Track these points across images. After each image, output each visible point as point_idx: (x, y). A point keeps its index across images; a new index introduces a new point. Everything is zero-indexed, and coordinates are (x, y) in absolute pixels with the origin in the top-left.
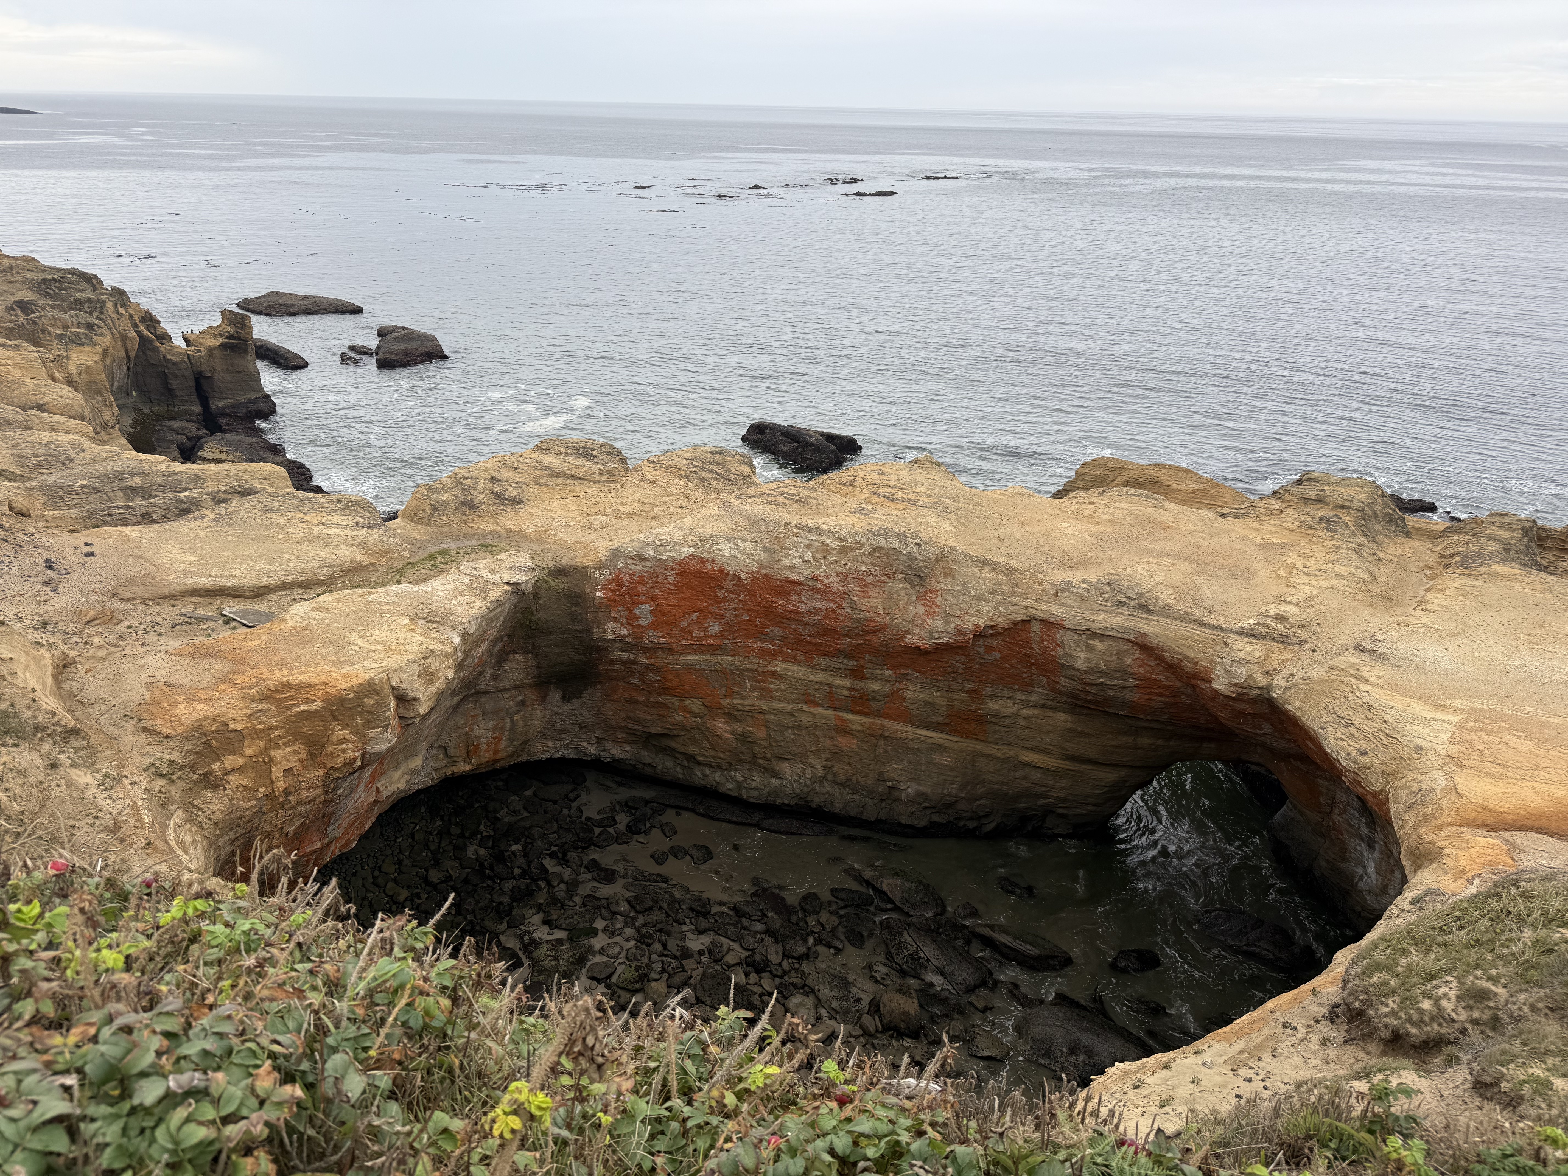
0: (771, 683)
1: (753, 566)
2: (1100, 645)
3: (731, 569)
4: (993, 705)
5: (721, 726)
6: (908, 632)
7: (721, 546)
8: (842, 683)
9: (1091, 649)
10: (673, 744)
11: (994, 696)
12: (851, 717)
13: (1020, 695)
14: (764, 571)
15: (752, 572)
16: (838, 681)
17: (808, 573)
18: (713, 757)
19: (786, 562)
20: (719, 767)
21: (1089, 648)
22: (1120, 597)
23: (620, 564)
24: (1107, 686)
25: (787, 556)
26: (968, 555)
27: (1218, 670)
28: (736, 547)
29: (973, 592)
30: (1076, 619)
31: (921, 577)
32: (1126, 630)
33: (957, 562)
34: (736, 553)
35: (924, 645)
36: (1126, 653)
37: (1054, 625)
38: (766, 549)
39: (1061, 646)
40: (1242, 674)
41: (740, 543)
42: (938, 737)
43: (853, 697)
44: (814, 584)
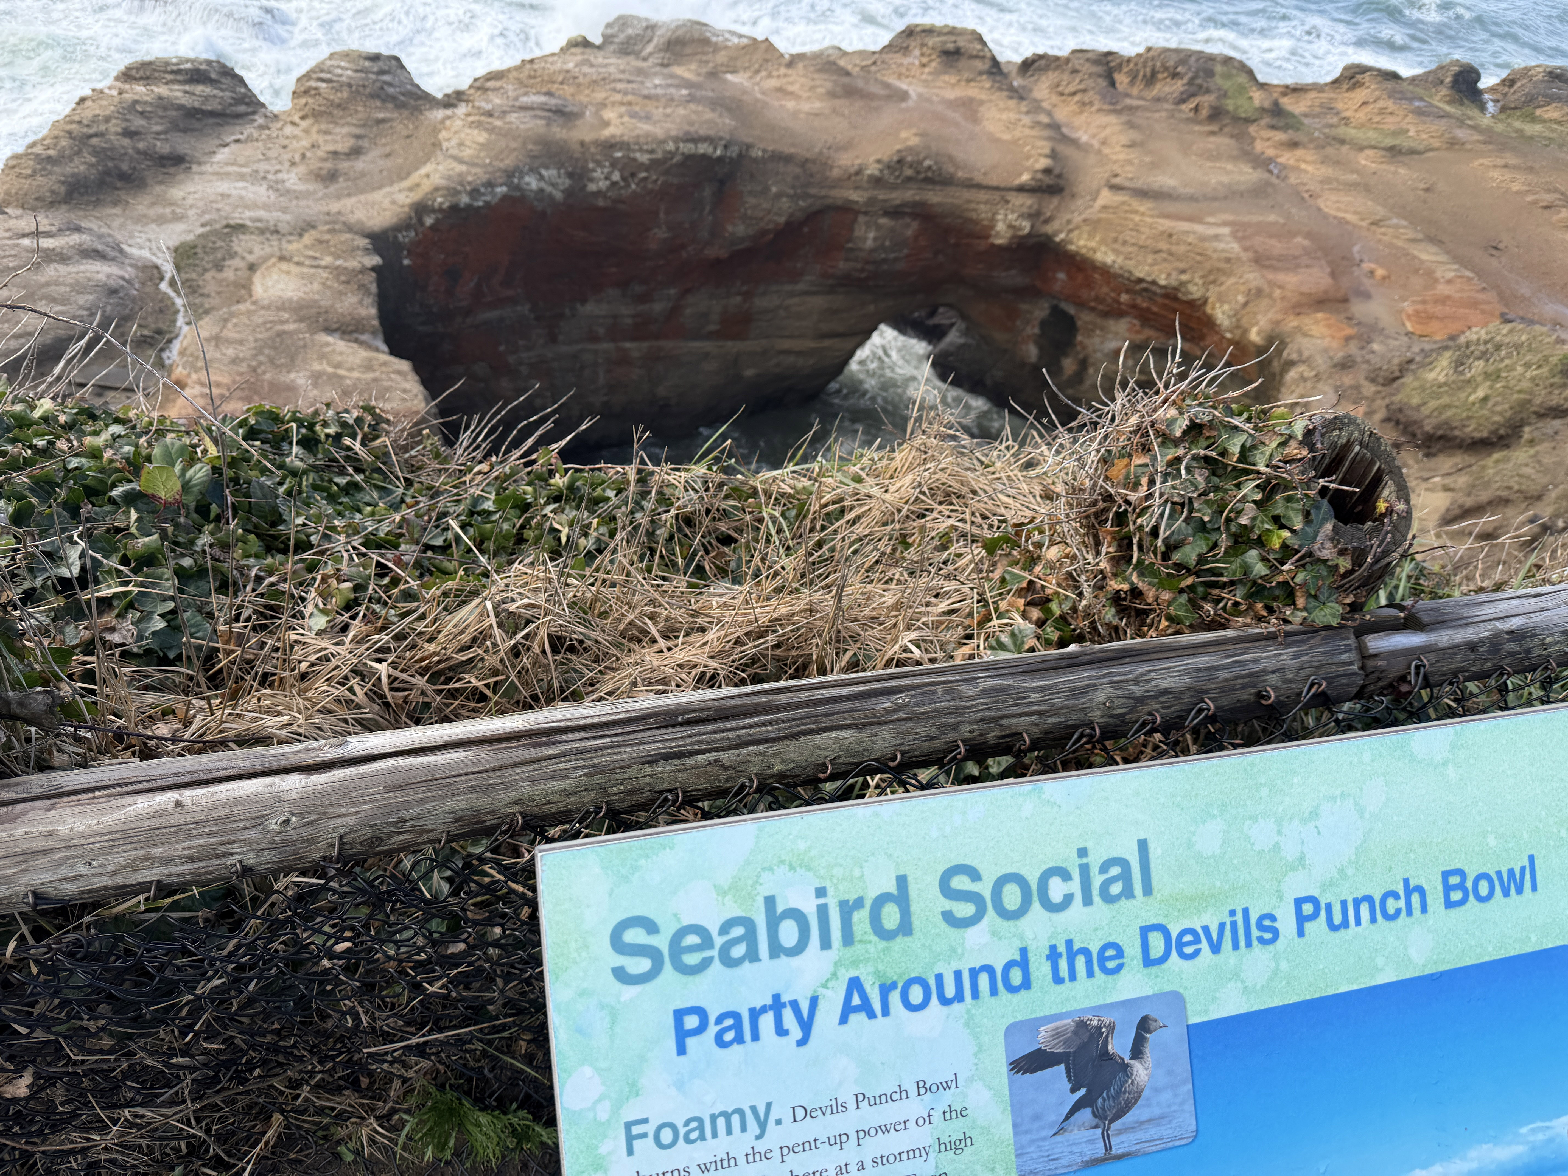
1: (559, 197)
2: (888, 223)
3: (539, 205)
4: (761, 303)
6: (708, 244)
7: (527, 179)
8: (627, 312)
11: (763, 293)
12: (630, 345)
13: (788, 288)
14: (570, 201)
15: (559, 204)
16: (624, 310)
17: (616, 196)
19: (592, 187)
21: (879, 227)
22: (909, 172)
23: (429, 221)
24: (885, 261)
25: (592, 180)
26: (764, 151)
27: (1000, 227)
28: (542, 178)
29: (774, 189)
30: (872, 201)
31: (722, 182)
32: (916, 204)
33: (755, 160)
34: (542, 185)
35: (723, 254)
36: (908, 226)
37: (848, 211)
38: (570, 175)
39: (851, 229)
40: (1026, 226)
41: (544, 172)
42: (707, 346)
43: (636, 324)
44: (622, 207)
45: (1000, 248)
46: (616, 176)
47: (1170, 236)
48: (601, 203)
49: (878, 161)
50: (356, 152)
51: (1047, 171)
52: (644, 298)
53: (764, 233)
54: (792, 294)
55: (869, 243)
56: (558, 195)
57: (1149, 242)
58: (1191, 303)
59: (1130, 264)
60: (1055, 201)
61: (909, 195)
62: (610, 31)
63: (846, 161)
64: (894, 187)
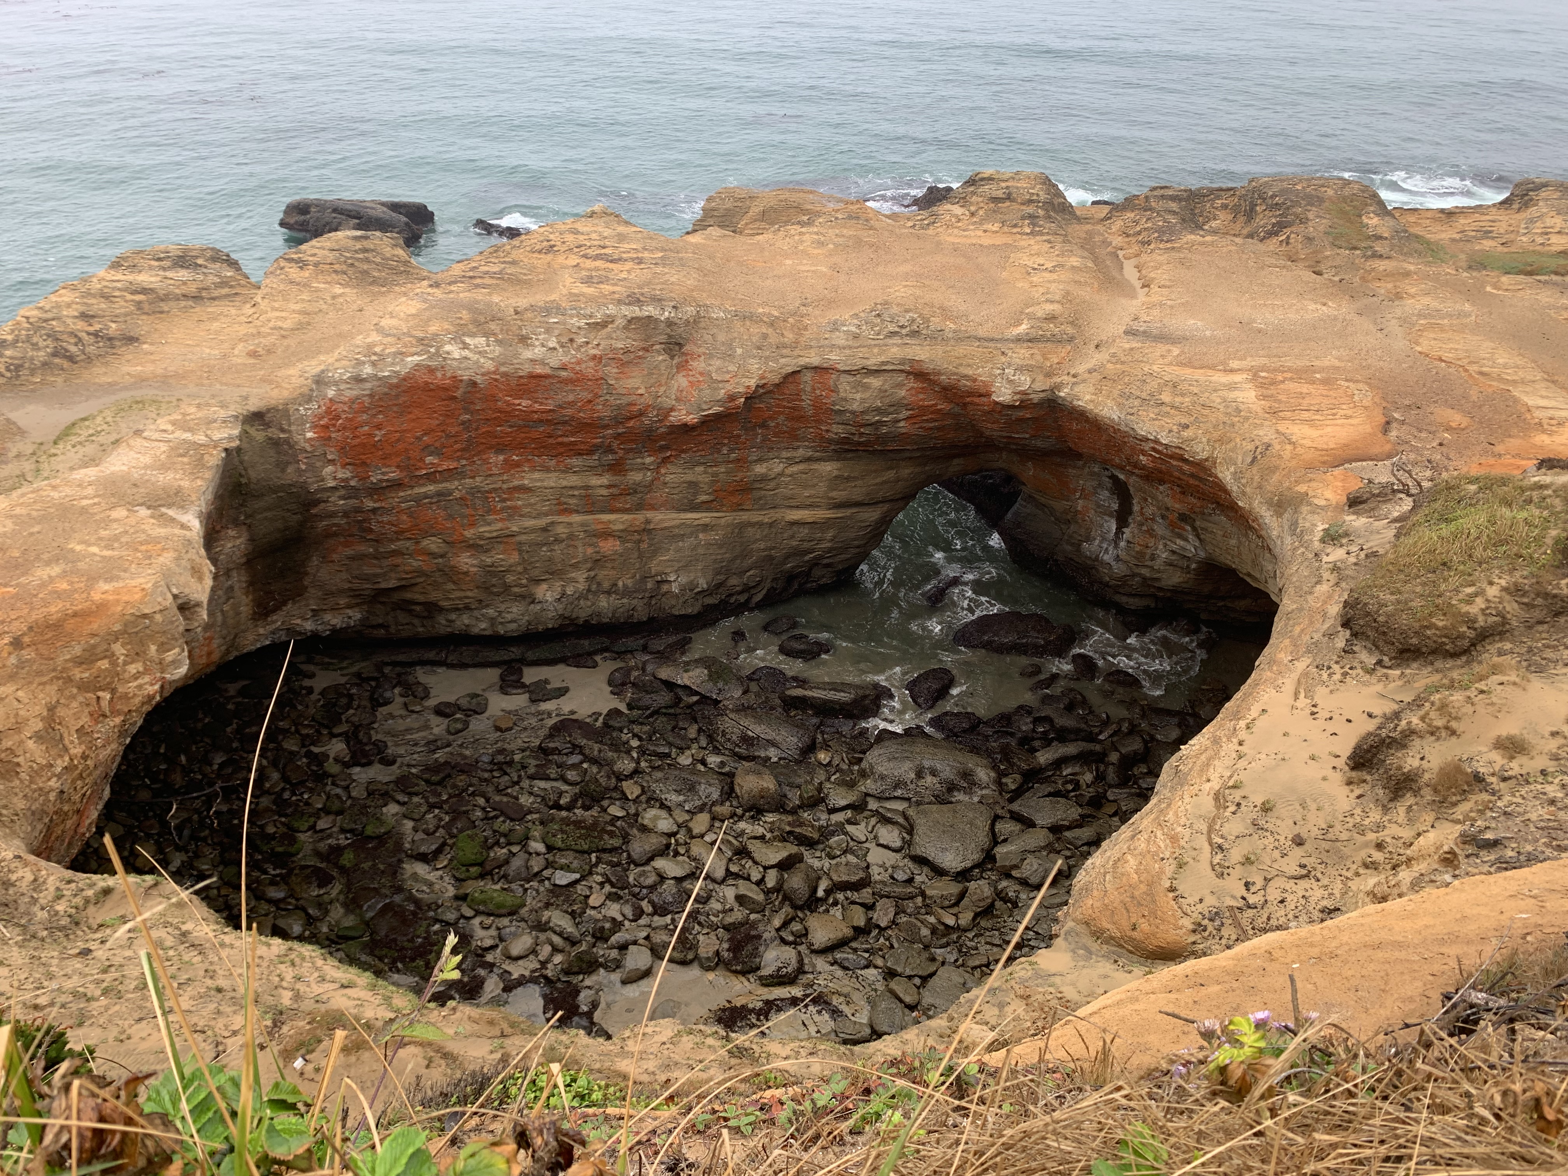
0: (519, 499)
1: (489, 365)
2: (875, 382)
3: (466, 375)
4: (760, 469)
5: (466, 561)
6: (672, 409)
7: (448, 348)
8: (599, 482)
9: (866, 387)
10: (408, 596)
11: (760, 460)
12: (612, 517)
13: (786, 453)
14: (503, 369)
15: (489, 373)
16: (595, 481)
17: (554, 362)
18: (460, 599)
20: (467, 608)
22: (891, 327)
23: (330, 393)
24: (882, 423)
25: (526, 347)
26: (727, 311)
27: (1000, 382)
28: (466, 346)
29: (739, 351)
30: (852, 360)
31: (679, 345)
32: (903, 361)
33: (715, 321)
34: (466, 353)
35: (692, 419)
37: (827, 370)
38: (500, 343)
39: (835, 390)
40: (1026, 381)
41: (469, 341)
42: (703, 517)
43: (612, 495)
44: (564, 374)
45: (1003, 406)
46: (553, 343)
47: (1176, 385)
49: (856, 317)
52: (615, 468)
53: (734, 396)
54: (793, 461)
55: (859, 405)
56: (486, 364)
59: (1133, 421)
60: (1065, 350)
61: (895, 351)
63: (824, 316)
64: (875, 343)
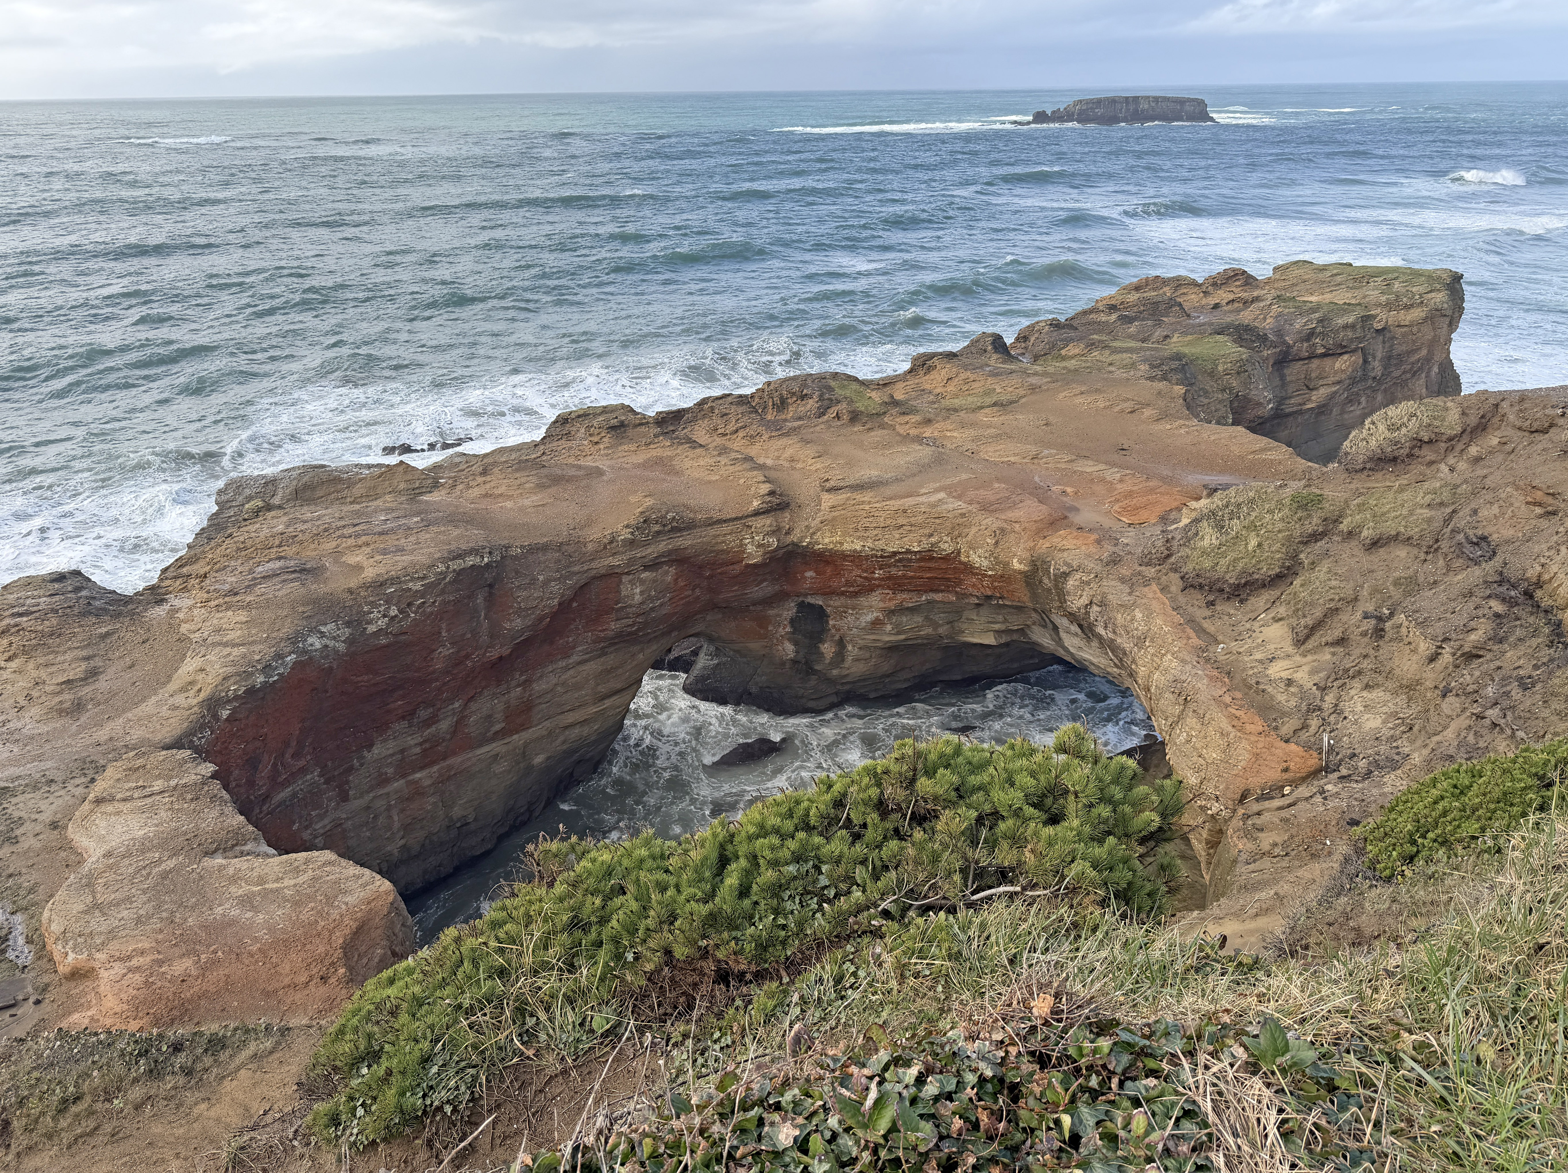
3: (326, 662)
4: (539, 686)
6: (488, 646)
7: (310, 640)
8: (414, 741)
11: (540, 677)
12: (423, 773)
13: (562, 664)
14: (353, 649)
15: (342, 656)
16: (411, 741)
17: (397, 629)
19: (372, 629)
21: (642, 582)
22: (657, 528)
23: (225, 714)
24: (653, 609)
25: (369, 622)
26: (522, 547)
27: (750, 549)
28: (322, 635)
29: (541, 578)
30: (631, 561)
31: (491, 586)
32: (670, 552)
33: (516, 558)
34: (325, 641)
35: (506, 651)
36: (667, 572)
37: (612, 576)
38: (348, 624)
39: (619, 592)
40: (773, 542)
41: (323, 629)
42: (495, 747)
43: (425, 750)
44: (403, 638)
45: (755, 566)
46: (394, 611)
47: (905, 511)
48: (384, 641)
49: (627, 526)
50: (93, 674)
51: (772, 493)
52: (432, 720)
53: (541, 619)
54: (567, 669)
55: (638, 598)
56: (341, 647)
57: (888, 522)
58: (946, 559)
59: (880, 544)
60: (787, 515)
61: (663, 546)
62: (224, 498)
63: (595, 534)
64: (646, 544)
